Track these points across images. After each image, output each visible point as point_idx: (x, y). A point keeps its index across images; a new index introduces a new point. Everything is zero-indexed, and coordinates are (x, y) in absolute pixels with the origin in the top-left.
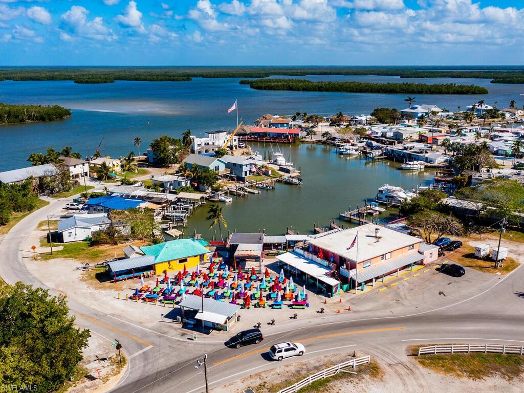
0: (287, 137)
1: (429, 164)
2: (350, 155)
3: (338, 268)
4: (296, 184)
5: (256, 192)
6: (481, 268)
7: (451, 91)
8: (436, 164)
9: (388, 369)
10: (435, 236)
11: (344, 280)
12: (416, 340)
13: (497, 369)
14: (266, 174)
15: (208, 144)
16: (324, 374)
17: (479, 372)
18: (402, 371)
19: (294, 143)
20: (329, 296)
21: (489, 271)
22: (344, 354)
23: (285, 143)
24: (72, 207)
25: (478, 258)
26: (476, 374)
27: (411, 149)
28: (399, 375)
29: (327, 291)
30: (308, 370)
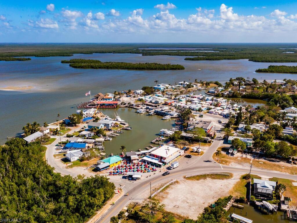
0: (113, 105)
1: (172, 117)
2: (142, 113)
3: (161, 160)
4: (130, 130)
5: (118, 135)
6: (195, 155)
7: (169, 68)
8: (174, 116)
9: (180, 182)
10: (182, 147)
11: (163, 163)
12: (184, 175)
13: (202, 178)
14: (117, 126)
15: (87, 114)
16: (168, 184)
17: (199, 179)
18: (183, 181)
19: (117, 108)
20: (160, 167)
21: (197, 156)
22: (170, 180)
23: (113, 108)
24: (59, 148)
25: (194, 152)
26: (198, 180)
27: (165, 110)
28: (183, 182)
29: (160, 166)
30: (164, 184)
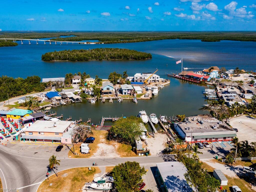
19: (200, 83)
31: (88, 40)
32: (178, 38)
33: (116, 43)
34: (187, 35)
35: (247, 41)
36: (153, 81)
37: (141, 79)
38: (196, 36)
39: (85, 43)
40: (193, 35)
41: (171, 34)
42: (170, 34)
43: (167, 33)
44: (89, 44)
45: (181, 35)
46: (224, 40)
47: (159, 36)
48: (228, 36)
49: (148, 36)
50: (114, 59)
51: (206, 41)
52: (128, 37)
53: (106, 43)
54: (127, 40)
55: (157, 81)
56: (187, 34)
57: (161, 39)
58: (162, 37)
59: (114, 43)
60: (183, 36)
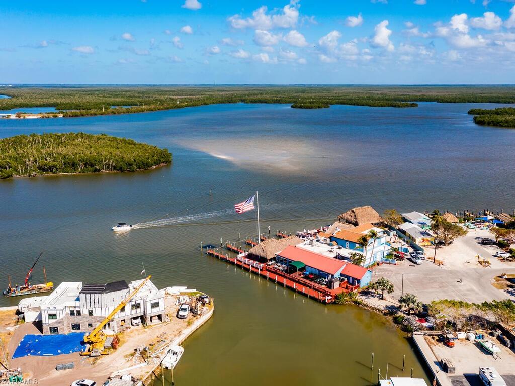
15: (79, 312)
31: (30, 107)
32: (242, 100)
33: (96, 114)
34: (261, 94)
35: (382, 106)
36: (134, 321)
37: (76, 319)
38: (279, 97)
39: (13, 116)
40: (271, 93)
41: (228, 91)
42: (225, 91)
43: (221, 89)
44: (22, 118)
45: (247, 93)
46: (337, 103)
47: (202, 95)
48: (340, 95)
49: (177, 95)
50: (52, 171)
51: (301, 107)
52: (131, 100)
53: (70, 116)
54: (124, 108)
55: (156, 320)
56: (260, 90)
57: (206, 104)
58: (207, 99)
59: (91, 114)
60: (252, 95)
